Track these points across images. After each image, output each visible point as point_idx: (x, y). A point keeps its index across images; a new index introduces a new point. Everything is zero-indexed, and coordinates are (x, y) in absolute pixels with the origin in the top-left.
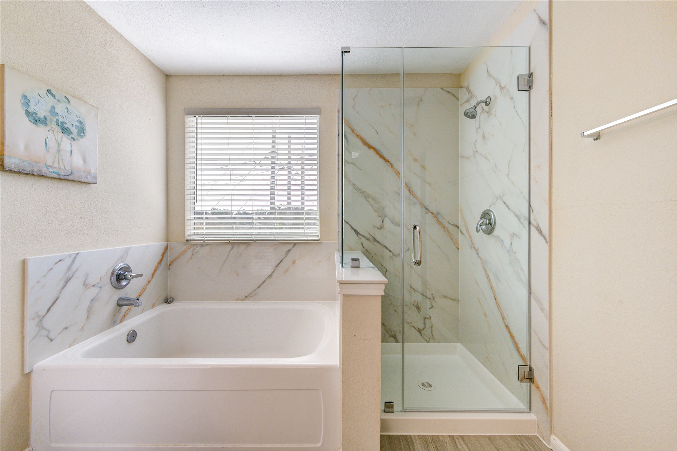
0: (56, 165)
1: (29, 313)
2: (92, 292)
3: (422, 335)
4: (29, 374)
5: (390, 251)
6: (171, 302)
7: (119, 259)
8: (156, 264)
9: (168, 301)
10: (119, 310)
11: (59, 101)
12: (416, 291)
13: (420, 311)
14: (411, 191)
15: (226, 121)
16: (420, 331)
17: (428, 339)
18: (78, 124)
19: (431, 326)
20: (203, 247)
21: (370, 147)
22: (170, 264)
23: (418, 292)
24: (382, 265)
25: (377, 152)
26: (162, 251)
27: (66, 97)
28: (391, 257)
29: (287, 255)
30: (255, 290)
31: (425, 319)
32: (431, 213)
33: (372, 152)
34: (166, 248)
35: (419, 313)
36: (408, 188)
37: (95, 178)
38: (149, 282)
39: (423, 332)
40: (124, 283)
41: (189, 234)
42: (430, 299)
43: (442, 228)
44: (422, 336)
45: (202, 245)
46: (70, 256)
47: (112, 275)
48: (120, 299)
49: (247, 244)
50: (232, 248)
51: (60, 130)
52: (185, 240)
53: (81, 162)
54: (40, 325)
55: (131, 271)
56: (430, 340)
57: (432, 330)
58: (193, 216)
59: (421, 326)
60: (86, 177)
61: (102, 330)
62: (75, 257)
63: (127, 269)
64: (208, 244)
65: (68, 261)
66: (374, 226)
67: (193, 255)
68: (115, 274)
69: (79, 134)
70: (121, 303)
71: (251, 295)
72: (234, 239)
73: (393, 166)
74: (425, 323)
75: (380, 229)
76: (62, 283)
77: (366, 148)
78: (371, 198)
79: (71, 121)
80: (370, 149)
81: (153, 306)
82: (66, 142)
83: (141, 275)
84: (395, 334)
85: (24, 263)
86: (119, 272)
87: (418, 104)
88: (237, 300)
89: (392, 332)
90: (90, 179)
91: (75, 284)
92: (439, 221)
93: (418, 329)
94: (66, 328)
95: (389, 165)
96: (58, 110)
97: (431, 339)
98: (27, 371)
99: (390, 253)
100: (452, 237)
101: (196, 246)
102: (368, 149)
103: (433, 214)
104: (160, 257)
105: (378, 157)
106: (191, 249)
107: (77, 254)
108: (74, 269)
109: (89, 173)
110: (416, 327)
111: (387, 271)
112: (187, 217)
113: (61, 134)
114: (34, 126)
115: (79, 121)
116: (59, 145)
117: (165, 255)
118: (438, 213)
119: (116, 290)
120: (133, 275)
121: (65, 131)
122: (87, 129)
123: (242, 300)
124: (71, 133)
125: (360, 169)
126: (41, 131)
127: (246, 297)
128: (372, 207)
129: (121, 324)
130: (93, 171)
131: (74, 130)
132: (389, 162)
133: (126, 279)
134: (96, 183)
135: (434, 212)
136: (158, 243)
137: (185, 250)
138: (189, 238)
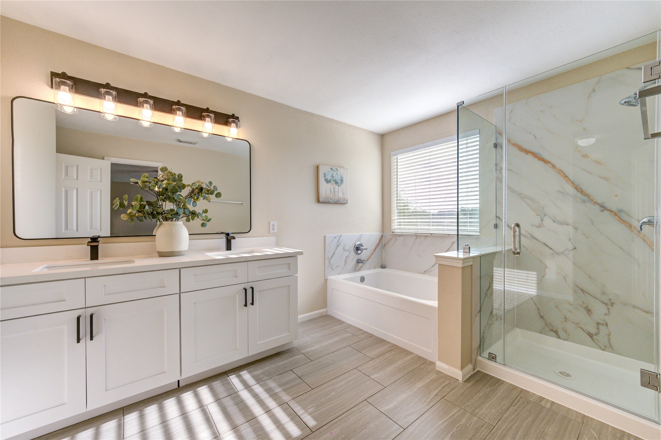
0: (334, 198)
1: (326, 257)
2: (346, 253)
3: (595, 340)
4: (327, 280)
5: (551, 249)
6: (384, 268)
7: (357, 240)
8: (376, 245)
9: (383, 267)
10: (358, 265)
11: (334, 171)
12: (585, 292)
13: (592, 314)
14: (578, 188)
15: (413, 154)
16: (591, 335)
17: (603, 347)
18: (340, 179)
19: (608, 333)
20: (401, 237)
21: (527, 152)
22: (384, 246)
23: (587, 293)
24: (541, 262)
25: (535, 155)
26: (379, 238)
27: (336, 169)
28: (553, 254)
29: (453, 245)
30: (430, 268)
31: (598, 324)
32: (608, 210)
33: (530, 157)
34: (382, 236)
35: (589, 316)
36: (574, 186)
37: (347, 201)
38: (372, 254)
39: (595, 337)
40: (359, 252)
41: (394, 228)
42: (606, 304)
43: (628, 227)
44: (593, 340)
45: (400, 236)
46: (339, 236)
47: (354, 247)
48: (358, 259)
49: (426, 236)
50: (416, 239)
51: (335, 183)
52: (392, 232)
53: (342, 195)
54: (329, 261)
55: (363, 247)
56: (606, 348)
57: (609, 339)
58: (396, 218)
59: (593, 330)
60: (344, 201)
61: (350, 272)
62: (340, 237)
63: (361, 245)
64: (403, 235)
65: (338, 238)
66: (532, 225)
67: (395, 241)
68: (356, 246)
69: (341, 183)
70: (359, 261)
71: (428, 271)
72: (418, 232)
73: (554, 166)
74: (598, 329)
75: (539, 227)
76: (336, 246)
77: (523, 154)
78: (529, 199)
79: (338, 178)
80: (527, 154)
81: (375, 268)
82: (337, 187)
83: (366, 249)
84: (556, 330)
85: (325, 237)
86: (358, 246)
87: (590, 96)
88: (419, 273)
89: (552, 327)
90: (345, 202)
91: (340, 248)
92: (621, 220)
93: (588, 332)
94: (337, 266)
95: (550, 165)
96: (334, 175)
97: (608, 347)
98: (326, 279)
99: (551, 250)
100: (644, 238)
101: (396, 236)
102: (525, 154)
103: (612, 211)
104: (378, 241)
105: (536, 160)
106: (394, 238)
107: (341, 235)
108: (340, 242)
109: (345, 199)
110: (585, 330)
111: (546, 268)
112: (393, 218)
113: (335, 185)
114: (327, 184)
115: (341, 177)
116: (334, 189)
117: (381, 241)
118: (621, 211)
119: (356, 254)
120: (363, 248)
121: (336, 183)
122: (344, 180)
123: (422, 273)
124: (338, 183)
125: (517, 174)
126: (329, 185)
127: (425, 272)
128: (530, 206)
129: (358, 272)
130: (346, 198)
131: (339, 181)
132: (549, 163)
133: (360, 250)
134: (347, 203)
135: (614, 209)
136: (376, 233)
137: (391, 238)
138: (394, 231)
